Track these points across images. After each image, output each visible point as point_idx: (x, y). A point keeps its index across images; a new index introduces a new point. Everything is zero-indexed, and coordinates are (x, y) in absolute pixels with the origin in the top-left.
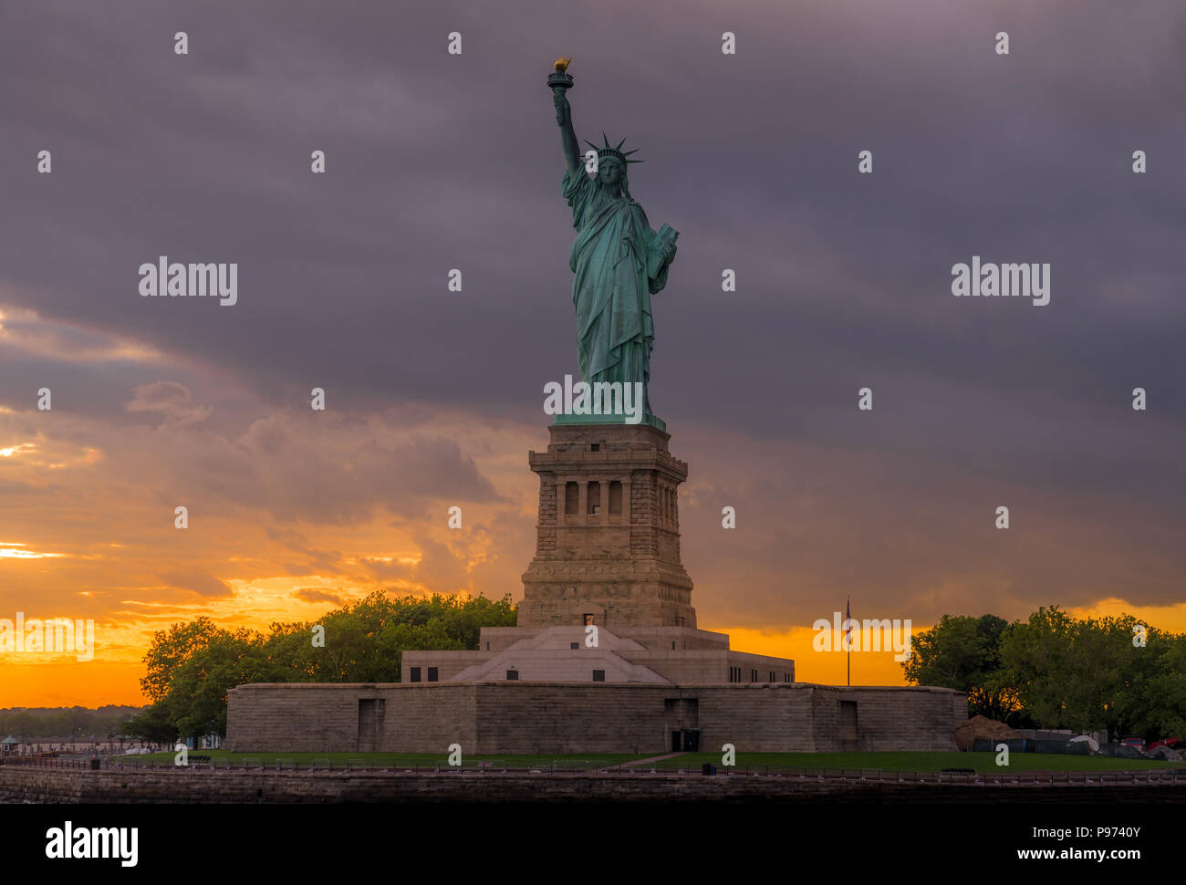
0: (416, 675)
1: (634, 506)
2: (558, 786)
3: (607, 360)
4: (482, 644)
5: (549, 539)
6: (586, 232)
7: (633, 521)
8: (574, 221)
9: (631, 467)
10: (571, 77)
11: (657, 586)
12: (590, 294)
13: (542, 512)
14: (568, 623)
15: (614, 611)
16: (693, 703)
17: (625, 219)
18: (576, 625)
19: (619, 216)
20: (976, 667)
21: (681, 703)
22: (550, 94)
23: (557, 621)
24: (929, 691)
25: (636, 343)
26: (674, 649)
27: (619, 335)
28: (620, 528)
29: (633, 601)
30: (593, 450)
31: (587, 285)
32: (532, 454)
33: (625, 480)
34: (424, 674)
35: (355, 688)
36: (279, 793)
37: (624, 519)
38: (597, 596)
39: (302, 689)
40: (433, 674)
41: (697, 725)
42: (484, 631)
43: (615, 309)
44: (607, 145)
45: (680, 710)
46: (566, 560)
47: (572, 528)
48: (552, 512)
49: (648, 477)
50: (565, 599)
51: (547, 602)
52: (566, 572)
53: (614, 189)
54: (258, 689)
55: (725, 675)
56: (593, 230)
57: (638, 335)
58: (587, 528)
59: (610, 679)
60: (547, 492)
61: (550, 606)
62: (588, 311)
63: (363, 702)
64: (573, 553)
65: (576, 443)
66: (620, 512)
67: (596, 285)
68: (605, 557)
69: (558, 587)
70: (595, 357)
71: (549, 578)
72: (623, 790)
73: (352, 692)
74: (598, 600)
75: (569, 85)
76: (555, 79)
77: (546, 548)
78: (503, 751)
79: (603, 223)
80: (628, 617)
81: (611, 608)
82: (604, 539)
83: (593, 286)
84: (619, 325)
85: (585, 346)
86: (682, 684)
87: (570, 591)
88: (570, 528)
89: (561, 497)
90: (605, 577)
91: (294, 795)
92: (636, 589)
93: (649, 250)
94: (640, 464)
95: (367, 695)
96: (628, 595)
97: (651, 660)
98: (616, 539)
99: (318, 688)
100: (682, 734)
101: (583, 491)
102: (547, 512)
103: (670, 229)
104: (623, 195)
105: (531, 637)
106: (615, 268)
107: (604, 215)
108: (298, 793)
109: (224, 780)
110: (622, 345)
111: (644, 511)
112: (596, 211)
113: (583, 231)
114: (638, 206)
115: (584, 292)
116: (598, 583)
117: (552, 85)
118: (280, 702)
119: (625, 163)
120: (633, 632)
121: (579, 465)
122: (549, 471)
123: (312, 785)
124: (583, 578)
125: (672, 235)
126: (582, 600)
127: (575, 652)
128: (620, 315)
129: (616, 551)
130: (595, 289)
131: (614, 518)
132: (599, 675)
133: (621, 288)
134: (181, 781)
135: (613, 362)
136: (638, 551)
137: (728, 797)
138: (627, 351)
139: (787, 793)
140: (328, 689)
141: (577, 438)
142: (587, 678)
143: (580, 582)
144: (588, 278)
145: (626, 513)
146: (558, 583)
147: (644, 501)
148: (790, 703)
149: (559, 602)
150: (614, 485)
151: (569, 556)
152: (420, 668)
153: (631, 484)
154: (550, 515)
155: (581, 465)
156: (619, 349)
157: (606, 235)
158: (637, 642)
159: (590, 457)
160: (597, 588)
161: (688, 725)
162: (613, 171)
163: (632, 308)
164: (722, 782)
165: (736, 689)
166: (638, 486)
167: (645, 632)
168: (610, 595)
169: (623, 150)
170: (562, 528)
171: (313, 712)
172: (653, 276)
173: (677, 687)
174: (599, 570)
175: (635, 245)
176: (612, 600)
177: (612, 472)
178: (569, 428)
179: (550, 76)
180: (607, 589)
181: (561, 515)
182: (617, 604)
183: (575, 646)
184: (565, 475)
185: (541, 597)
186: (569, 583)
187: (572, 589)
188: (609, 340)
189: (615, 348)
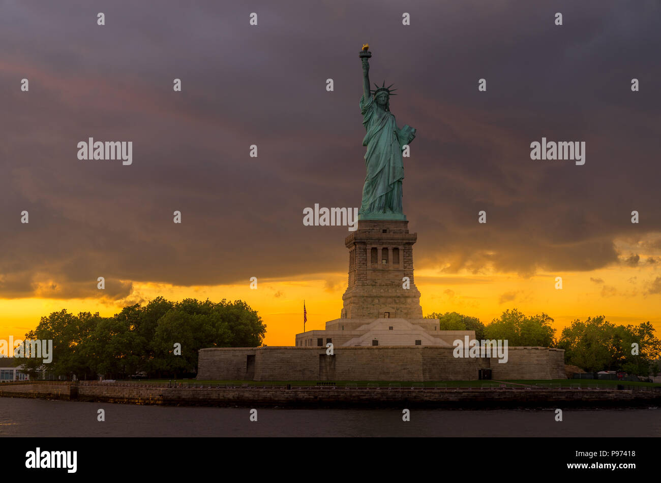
0: (320, 341)
1: (405, 260)
3: (387, 189)
5: (363, 275)
7: (405, 267)
9: (405, 241)
10: (370, 53)
12: (378, 157)
14: (377, 317)
15: (399, 311)
23: (371, 315)
25: (400, 182)
26: (435, 330)
27: (394, 177)
28: (398, 271)
29: (408, 306)
30: (383, 232)
31: (377, 152)
33: (400, 247)
34: (325, 342)
37: (401, 266)
38: (390, 304)
41: (490, 367)
43: (392, 165)
44: (383, 86)
46: (372, 286)
47: (375, 270)
48: (364, 262)
50: (374, 305)
51: (365, 306)
52: (374, 291)
56: (380, 126)
57: (401, 178)
58: (382, 270)
59: (423, 344)
60: (361, 253)
61: (367, 308)
62: (377, 165)
64: (376, 282)
65: (375, 228)
66: (398, 263)
67: (382, 153)
68: (393, 285)
69: (370, 299)
70: (380, 188)
71: (364, 295)
74: (390, 306)
75: (370, 57)
76: (363, 54)
77: (361, 280)
79: (384, 124)
80: (407, 314)
81: (397, 309)
82: (390, 276)
83: (380, 153)
84: (394, 173)
87: (376, 301)
89: (369, 255)
90: (394, 294)
92: (409, 300)
94: (409, 240)
96: (404, 303)
98: (396, 276)
101: (380, 252)
102: (361, 263)
106: (391, 145)
107: (383, 120)
109: (382, 394)
110: (394, 183)
111: (410, 263)
112: (379, 118)
115: (374, 156)
116: (390, 297)
117: (362, 57)
119: (389, 94)
121: (379, 239)
122: (364, 242)
124: (382, 295)
125: (413, 130)
126: (382, 306)
128: (394, 168)
129: (396, 282)
130: (381, 155)
131: (396, 266)
132: (418, 342)
133: (394, 155)
135: (390, 190)
141: (374, 226)
142: (412, 344)
143: (381, 297)
144: (378, 149)
145: (402, 263)
146: (370, 297)
147: (410, 258)
149: (371, 306)
151: (374, 283)
152: (322, 339)
153: (404, 250)
154: (363, 264)
155: (380, 240)
156: (393, 185)
157: (386, 129)
158: (421, 326)
159: (384, 235)
160: (389, 300)
162: (385, 99)
163: (399, 165)
166: (407, 251)
168: (396, 303)
170: (369, 270)
174: (390, 291)
176: (398, 306)
177: (395, 244)
178: (371, 221)
179: (361, 53)
180: (395, 300)
181: (369, 264)
182: (401, 308)
183: (391, 328)
184: (371, 244)
185: (361, 304)
186: (377, 297)
187: (377, 300)
188: (388, 179)
189: (391, 184)
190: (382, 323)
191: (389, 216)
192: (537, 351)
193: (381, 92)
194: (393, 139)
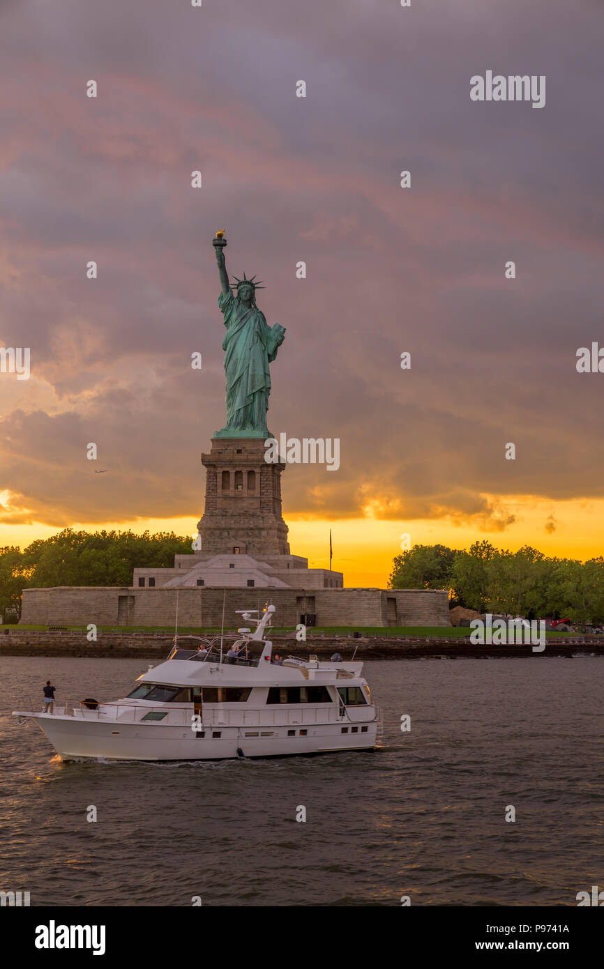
0: (142, 582)
1: (262, 486)
2: (277, 643)
3: (246, 401)
4: (176, 565)
5: (213, 504)
6: (233, 328)
7: (262, 494)
8: (224, 321)
9: (261, 463)
10: (226, 241)
11: (276, 531)
12: (236, 364)
13: (208, 489)
14: (225, 552)
15: (251, 546)
16: (312, 599)
17: (255, 321)
18: (230, 554)
19: (252, 319)
20: (435, 576)
21: (305, 599)
22: (214, 250)
23: (218, 551)
24: (435, 592)
25: (261, 392)
26: (288, 567)
27: (253, 387)
28: (254, 498)
29: (262, 540)
30: (238, 453)
31: (234, 358)
32: (203, 455)
33: (257, 470)
34: (147, 582)
35: (116, 590)
36: (124, 647)
37: (257, 492)
38: (242, 537)
39: (87, 590)
40: (152, 582)
41: (314, 612)
42: (177, 557)
43: (250, 373)
44: (245, 279)
45: (304, 603)
46: (223, 516)
47: (226, 497)
48: (214, 488)
49: (270, 469)
50: (222, 539)
51: (212, 540)
52: (223, 523)
53: (248, 303)
54: (61, 590)
55: (322, 583)
57: (263, 388)
58: (235, 498)
59: (257, 585)
60: (211, 477)
61: (214, 542)
62: (234, 373)
63: (121, 598)
64: (226, 512)
65: (228, 448)
66: (254, 489)
67: (239, 359)
68: (246, 514)
69: (218, 532)
70: (238, 399)
71: (213, 526)
72: (313, 646)
73: (114, 592)
74: (242, 539)
75: (225, 245)
76: (217, 242)
77: (211, 509)
78: (215, 626)
79: (243, 324)
80: (260, 549)
81: (250, 544)
82: (245, 504)
83: (237, 359)
84: (253, 381)
85: (231, 393)
86: (306, 588)
87: (225, 534)
88: (225, 498)
89: (220, 480)
90: (246, 526)
91: (133, 648)
92: (264, 533)
93: (268, 338)
95: (123, 594)
96: (259, 536)
97: (279, 574)
98: (252, 504)
99: (95, 590)
100: (306, 617)
101: (232, 477)
102: (211, 489)
103: (280, 327)
104: (253, 306)
105: (206, 561)
106: (250, 349)
107: (243, 318)
108: (134, 647)
110: (254, 394)
111: (268, 488)
112: (239, 316)
113: (231, 328)
114: (261, 313)
115: (232, 362)
116: (242, 529)
117: (215, 245)
118: (73, 597)
119: (254, 288)
120: (265, 558)
121: (231, 461)
122: (213, 465)
123: (143, 643)
124: (233, 526)
125: (282, 330)
126: (232, 539)
127: (232, 570)
128: (253, 376)
129: (251, 512)
130: (239, 361)
131: (251, 492)
132: (251, 583)
133: (254, 361)
134: (63, 641)
135: (249, 402)
136: (265, 511)
137: (369, 649)
138: (257, 397)
139: (396, 648)
140: (101, 590)
141: (228, 446)
142: (244, 585)
143: (231, 529)
144: (234, 354)
145: (258, 489)
146: (219, 529)
147: (269, 482)
148: (369, 599)
149: (219, 540)
150: (251, 473)
151: (225, 513)
152: (145, 578)
153: (261, 473)
154: (213, 490)
155: (231, 462)
156: (252, 396)
157: (245, 330)
158: (267, 563)
159: (237, 457)
160: (241, 533)
161: (309, 611)
162: (249, 293)
163: (260, 372)
164: (365, 642)
165: (337, 591)
166: (265, 474)
167: (272, 558)
168: (249, 536)
169: (254, 282)
170: (220, 497)
171: (93, 603)
172: (270, 353)
173: (303, 590)
174: (242, 522)
175: (262, 335)
176: (250, 539)
177: (250, 466)
178: (224, 440)
179: (214, 240)
180: (247, 533)
181: (219, 490)
182: (253, 541)
183: (232, 566)
184: (222, 467)
185: (207, 536)
186: (224, 529)
187: (227, 533)
188: (247, 390)
189: (250, 395)
190: (221, 560)
191: (249, 433)
192: (368, 593)
193: (242, 286)
194: (253, 340)
